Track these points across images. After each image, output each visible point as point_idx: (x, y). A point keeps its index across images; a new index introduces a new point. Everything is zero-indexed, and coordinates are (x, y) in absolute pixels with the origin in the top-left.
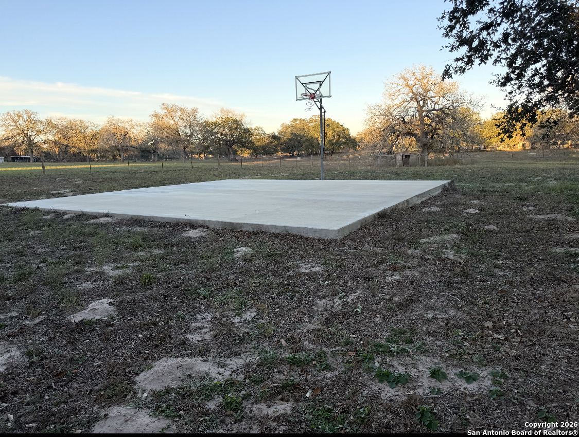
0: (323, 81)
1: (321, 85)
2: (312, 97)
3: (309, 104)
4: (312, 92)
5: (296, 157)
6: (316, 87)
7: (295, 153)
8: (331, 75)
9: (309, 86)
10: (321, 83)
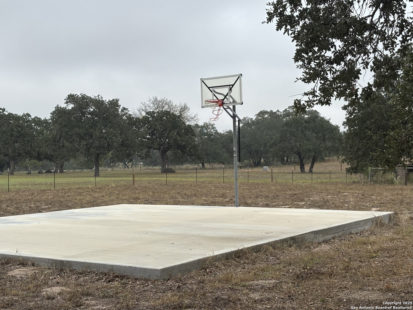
0: (233, 85)
1: (231, 89)
2: (221, 103)
3: (216, 113)
4: (221, 97)
5: (262, 166)
6: (225, 91)
7: (262, 160)
8: (242, 78)
9: (217, 90)
10: (231, 87)
